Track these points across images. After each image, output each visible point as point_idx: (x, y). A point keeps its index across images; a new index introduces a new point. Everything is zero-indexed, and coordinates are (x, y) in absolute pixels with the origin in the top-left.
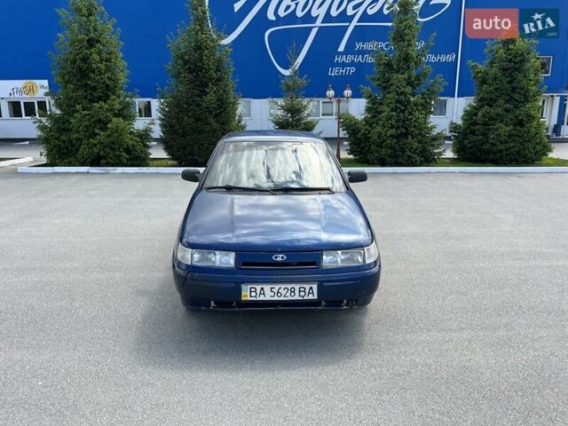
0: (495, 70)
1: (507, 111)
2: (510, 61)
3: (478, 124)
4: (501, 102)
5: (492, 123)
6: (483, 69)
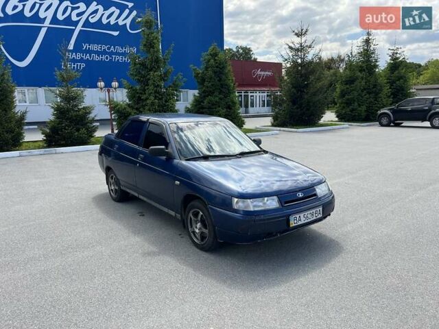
0: (210, 73)
1: (221, 99)
2: (217, 67)
3: (205, 108)
4: (216, 93)
5: (214, 107)
6: (201, 71)
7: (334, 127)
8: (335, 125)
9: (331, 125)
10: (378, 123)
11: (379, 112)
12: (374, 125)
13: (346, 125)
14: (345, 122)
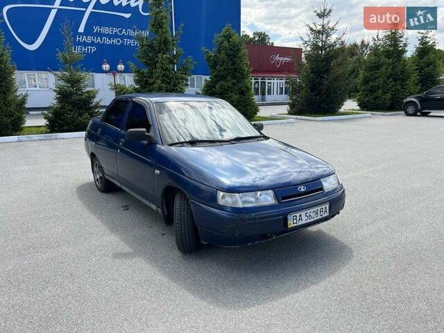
5: (226, 92)
6: (213, 54)
7: (355, 116)
8: (357, 113)
9: (353, 113)
10: (403, 112)
11: (405, 101)
12: (398, 115)
13: (369, 114)
14: (368, 110)
